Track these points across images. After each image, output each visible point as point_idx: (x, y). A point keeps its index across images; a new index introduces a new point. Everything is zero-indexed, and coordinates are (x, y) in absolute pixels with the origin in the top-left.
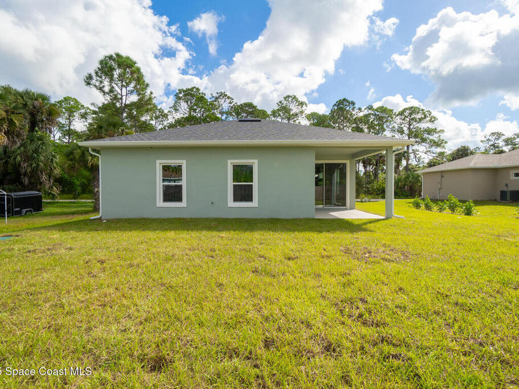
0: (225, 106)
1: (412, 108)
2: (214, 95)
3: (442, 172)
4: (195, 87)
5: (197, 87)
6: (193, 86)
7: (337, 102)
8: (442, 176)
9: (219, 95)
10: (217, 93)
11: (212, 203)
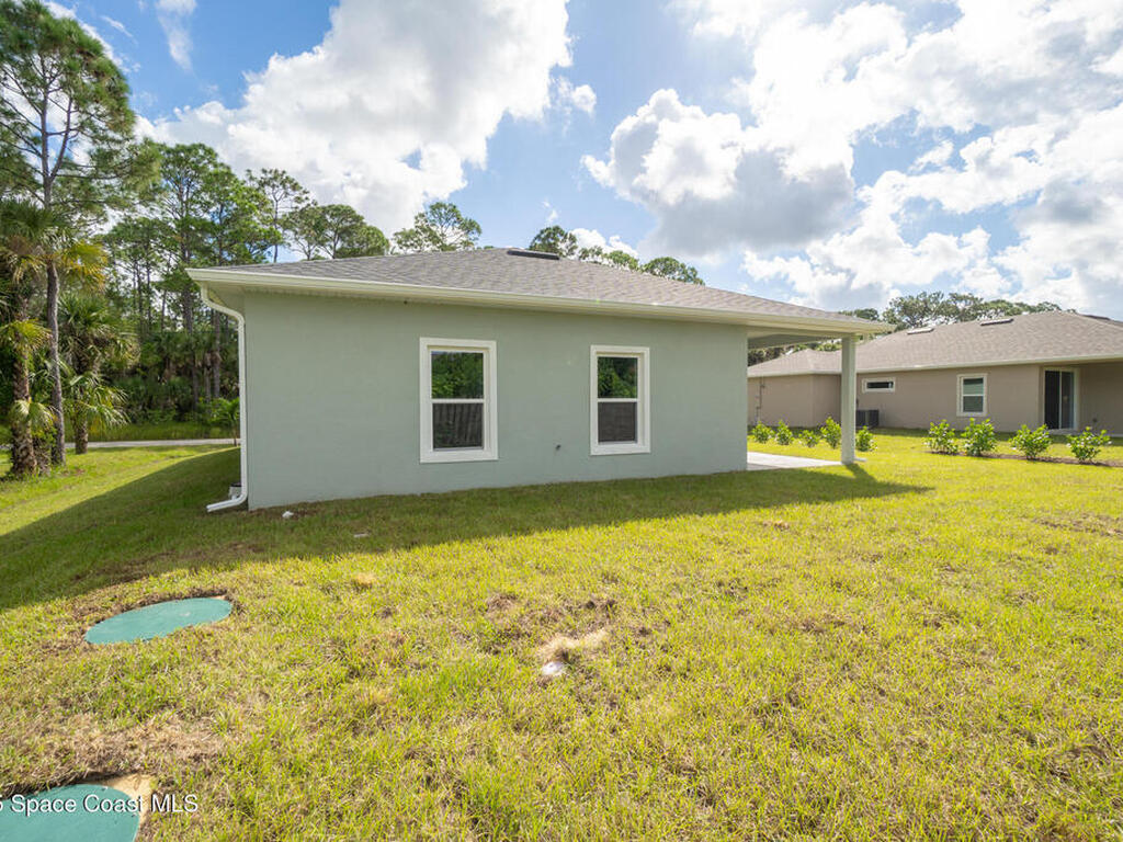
0: (284, 206)
1: (667, 259)
2: (254, 175)
3: (761, 379)
4: (202, 146)
5: (208, 145)
6: (196, 143)
7: (542, 232)
8: (763, 387)
9: (269, 176)
10: (264, 171)
11: (559, 447)
